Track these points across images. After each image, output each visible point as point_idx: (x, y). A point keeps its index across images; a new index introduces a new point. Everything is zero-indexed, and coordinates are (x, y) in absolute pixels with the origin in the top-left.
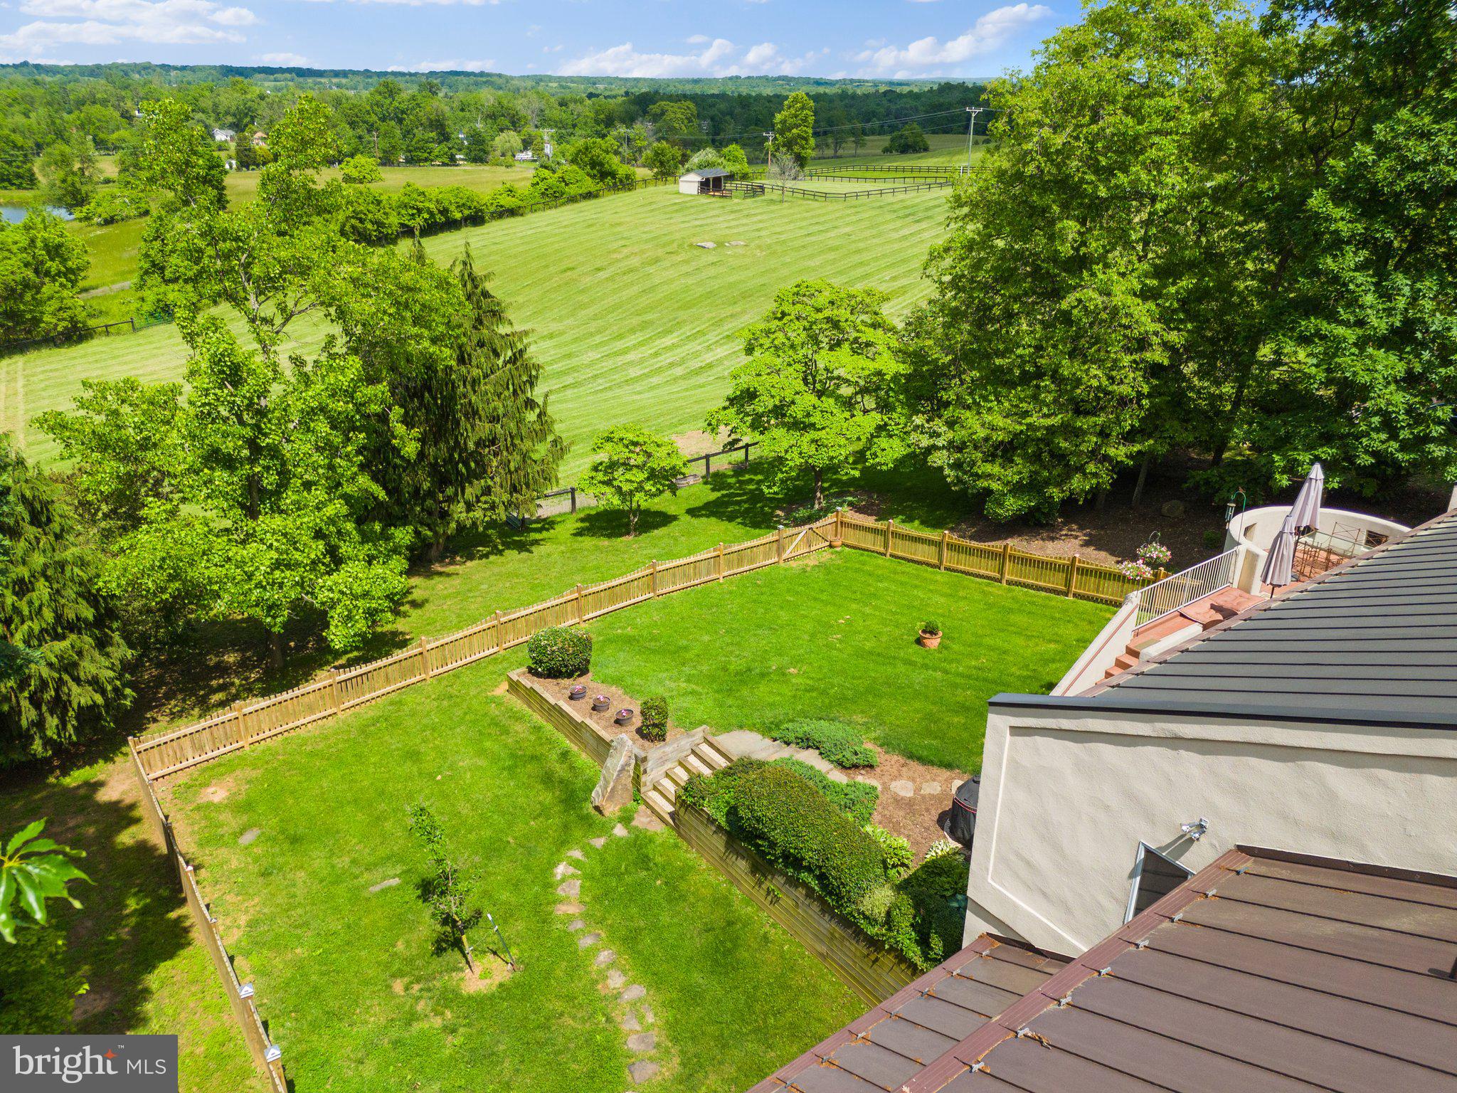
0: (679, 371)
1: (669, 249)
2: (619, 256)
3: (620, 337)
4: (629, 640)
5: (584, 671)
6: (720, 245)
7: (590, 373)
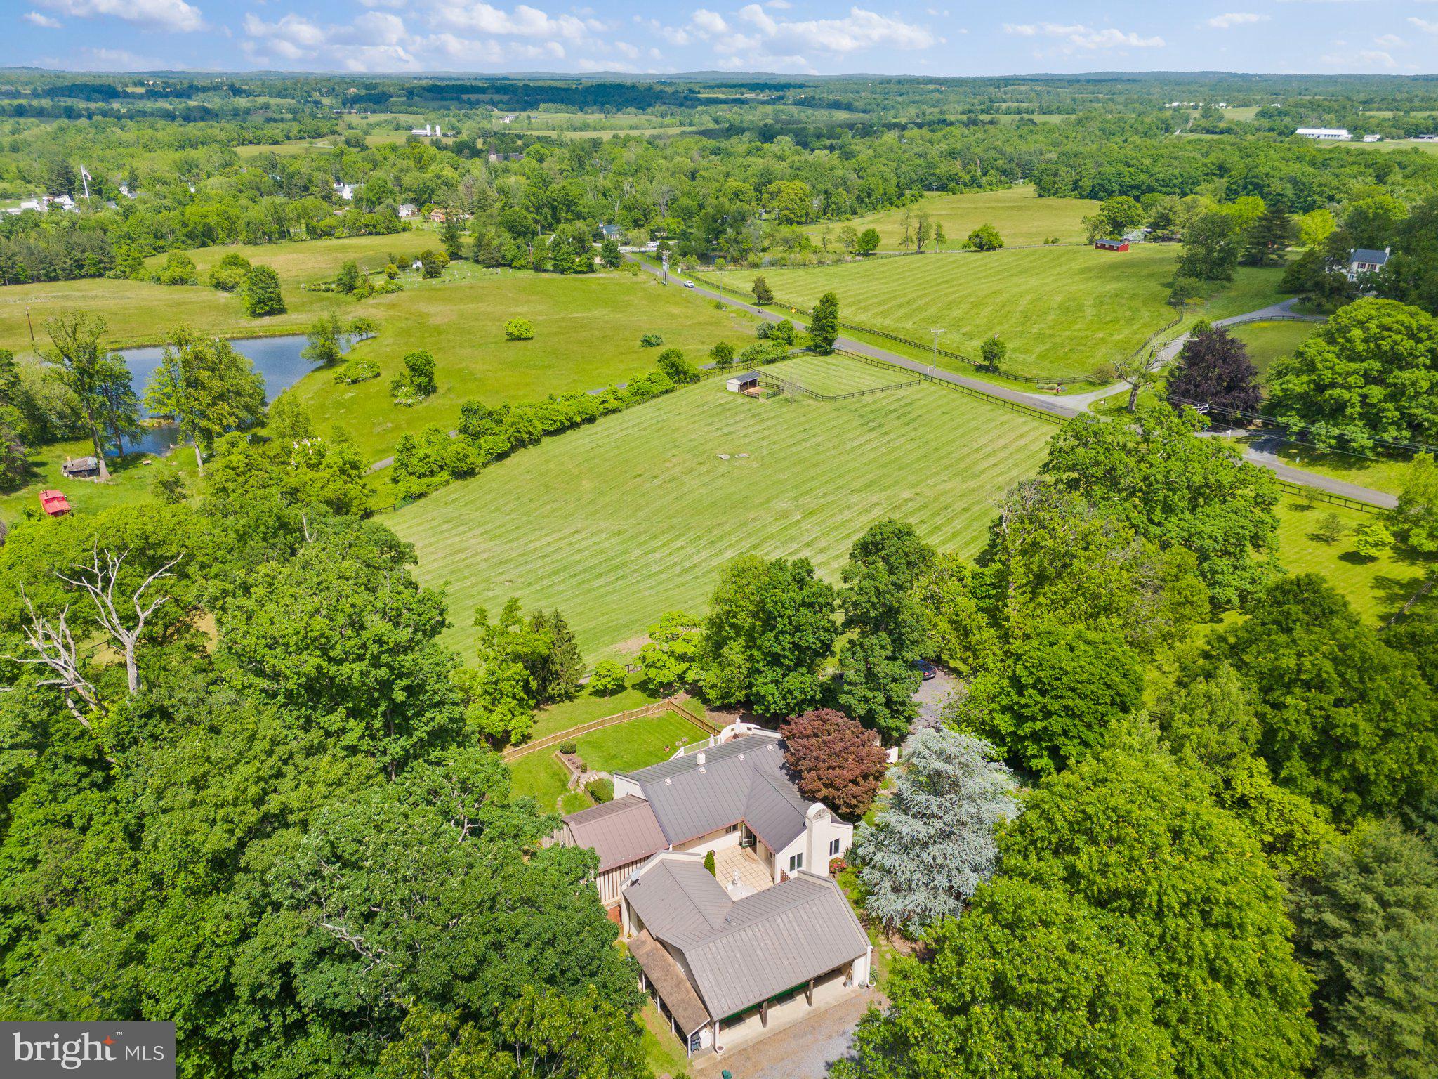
0: (678, 569)
1: (700, 460)
2: (670, 465)
3: (655, 537)
4: (590, 742)
5: (574, 752)
6: (732, 456)
7: (633, 568)
